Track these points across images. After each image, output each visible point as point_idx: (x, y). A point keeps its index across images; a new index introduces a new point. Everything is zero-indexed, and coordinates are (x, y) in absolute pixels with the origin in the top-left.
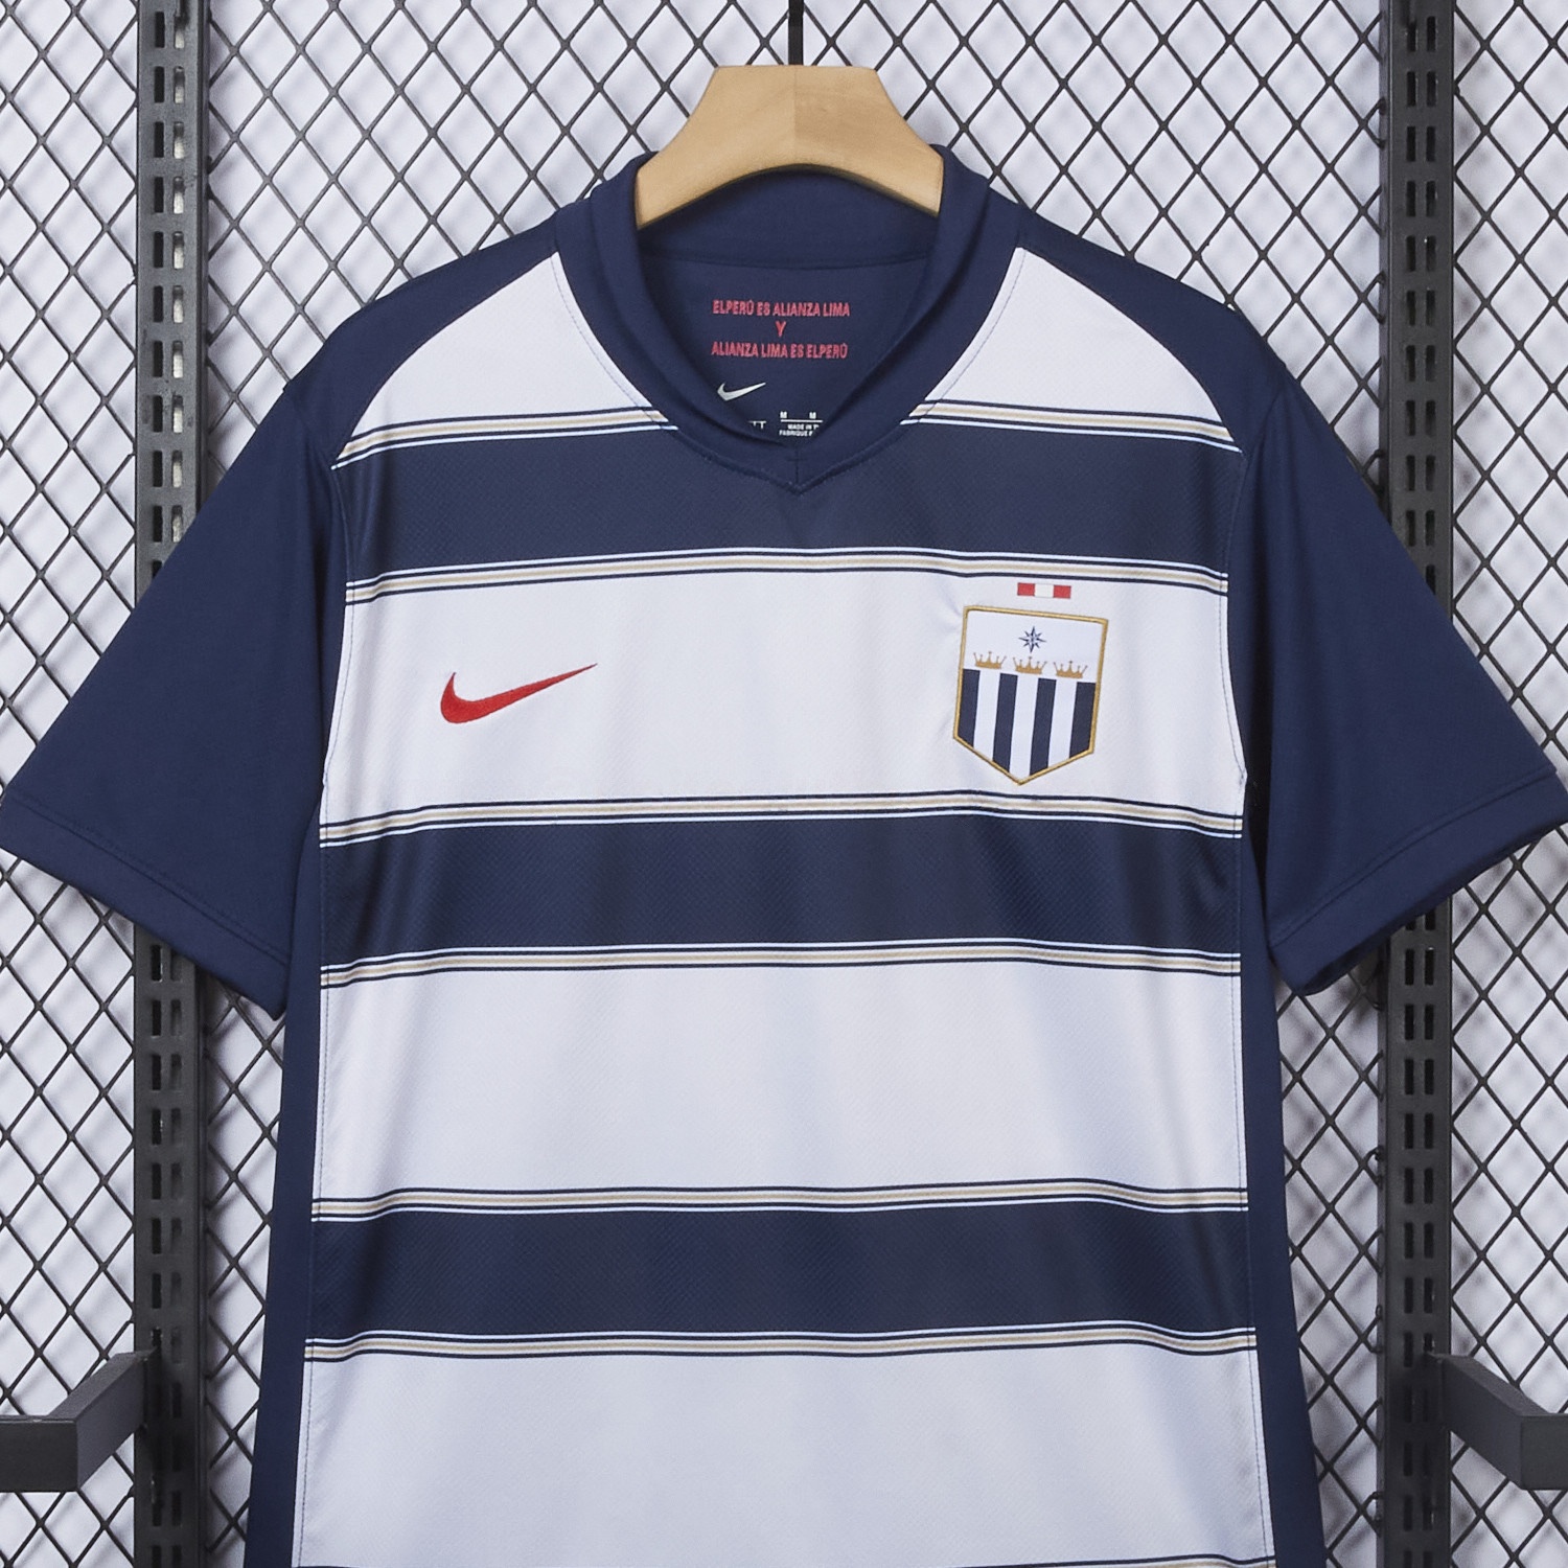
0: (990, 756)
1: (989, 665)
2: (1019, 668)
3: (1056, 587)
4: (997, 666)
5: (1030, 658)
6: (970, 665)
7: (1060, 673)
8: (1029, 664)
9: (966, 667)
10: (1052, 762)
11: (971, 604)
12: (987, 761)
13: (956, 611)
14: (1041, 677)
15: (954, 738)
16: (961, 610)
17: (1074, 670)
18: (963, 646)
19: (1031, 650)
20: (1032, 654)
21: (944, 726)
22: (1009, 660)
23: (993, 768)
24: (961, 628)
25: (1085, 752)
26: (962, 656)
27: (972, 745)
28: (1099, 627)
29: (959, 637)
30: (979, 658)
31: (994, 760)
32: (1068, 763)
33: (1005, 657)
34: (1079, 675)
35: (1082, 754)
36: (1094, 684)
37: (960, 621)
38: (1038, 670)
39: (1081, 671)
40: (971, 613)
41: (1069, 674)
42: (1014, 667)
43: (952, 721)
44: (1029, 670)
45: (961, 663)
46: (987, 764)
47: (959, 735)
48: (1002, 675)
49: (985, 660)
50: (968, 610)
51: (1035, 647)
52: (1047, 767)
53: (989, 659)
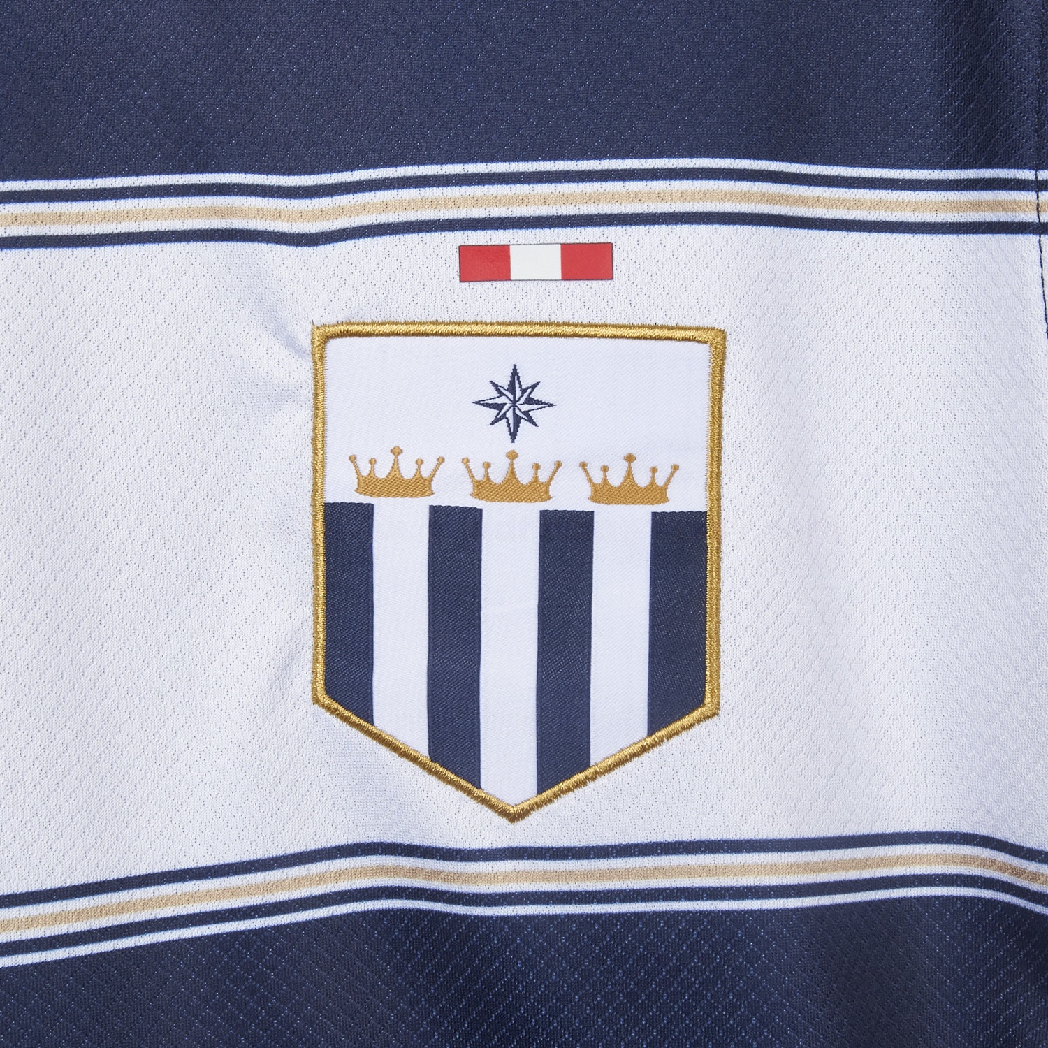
0: (419, 742)
1: (397, 486)
2: (483, 488)
3: (568, 250)
4: (420, 486)
5: (512, 456)
6: (343, 490)
7: (602, 493)
8: (512, 472)
9: (330, 499)
10: (601, 748)
11: (329, 319)
12: (415, 760)
13: (291, 343)
14: (549, 506)
15: (316, 701)
16: (304, 341)
17: (642, 480)
18: (318, 440)
19: (513, 435)
20: (515, 447)
21: (286, 667)
22: (453, 467)
23: (433, 780)
24: (308, 392)
25: (696, 714)
26: (318, 469)
27: (369, 718)
28: (701, 353)
29: (304, 417)
30: (365, 471)
31: (434, 756)
32: (645, 749)
33: (441, 461)
34: (656, 493)
35: (686, 720)
36: (702, 515)
37: (304, 370)
38: (538, 490)
39: (660, 482)
40: (333, 343)
41: (628, 493)
42: (469, 488)
43: (307, 654)
44: (511, 490)
45: (316, 488)
46: (414, 768)
47: (329, 692)
48: (435, 512)
49: (382, 472)
50: (328, 338)
51: (524, 424)
52: (588, 766)
53: (395, 467)
